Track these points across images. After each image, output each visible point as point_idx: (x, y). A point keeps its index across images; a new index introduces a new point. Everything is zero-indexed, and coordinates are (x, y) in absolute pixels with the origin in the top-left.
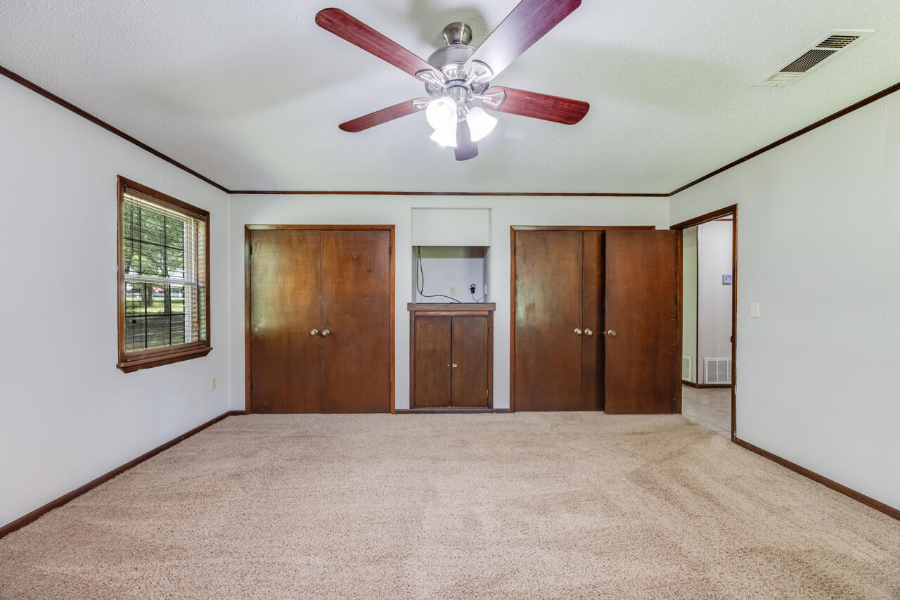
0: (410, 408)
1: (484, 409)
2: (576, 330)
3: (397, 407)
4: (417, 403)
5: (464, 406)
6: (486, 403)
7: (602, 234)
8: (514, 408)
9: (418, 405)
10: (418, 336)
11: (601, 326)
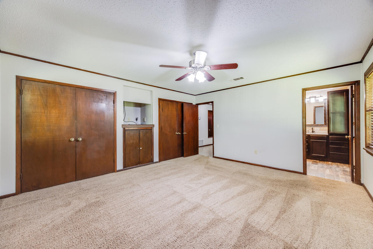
0: (123, 168)
1: (151, 163)
2: (176, 133)
3: (118, 169)
4: (126, 165)
5: (144, 163)
6: (151, 161)
7: (182, 104)
8: (160, 161)
9: (126, 166)
10: (126, 138)
11: (182, 131)
